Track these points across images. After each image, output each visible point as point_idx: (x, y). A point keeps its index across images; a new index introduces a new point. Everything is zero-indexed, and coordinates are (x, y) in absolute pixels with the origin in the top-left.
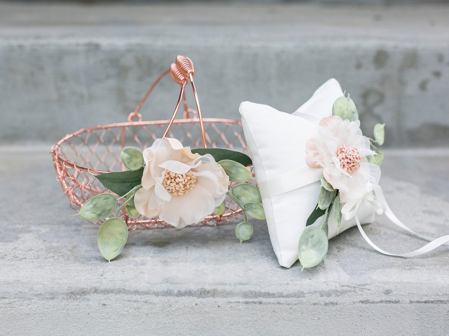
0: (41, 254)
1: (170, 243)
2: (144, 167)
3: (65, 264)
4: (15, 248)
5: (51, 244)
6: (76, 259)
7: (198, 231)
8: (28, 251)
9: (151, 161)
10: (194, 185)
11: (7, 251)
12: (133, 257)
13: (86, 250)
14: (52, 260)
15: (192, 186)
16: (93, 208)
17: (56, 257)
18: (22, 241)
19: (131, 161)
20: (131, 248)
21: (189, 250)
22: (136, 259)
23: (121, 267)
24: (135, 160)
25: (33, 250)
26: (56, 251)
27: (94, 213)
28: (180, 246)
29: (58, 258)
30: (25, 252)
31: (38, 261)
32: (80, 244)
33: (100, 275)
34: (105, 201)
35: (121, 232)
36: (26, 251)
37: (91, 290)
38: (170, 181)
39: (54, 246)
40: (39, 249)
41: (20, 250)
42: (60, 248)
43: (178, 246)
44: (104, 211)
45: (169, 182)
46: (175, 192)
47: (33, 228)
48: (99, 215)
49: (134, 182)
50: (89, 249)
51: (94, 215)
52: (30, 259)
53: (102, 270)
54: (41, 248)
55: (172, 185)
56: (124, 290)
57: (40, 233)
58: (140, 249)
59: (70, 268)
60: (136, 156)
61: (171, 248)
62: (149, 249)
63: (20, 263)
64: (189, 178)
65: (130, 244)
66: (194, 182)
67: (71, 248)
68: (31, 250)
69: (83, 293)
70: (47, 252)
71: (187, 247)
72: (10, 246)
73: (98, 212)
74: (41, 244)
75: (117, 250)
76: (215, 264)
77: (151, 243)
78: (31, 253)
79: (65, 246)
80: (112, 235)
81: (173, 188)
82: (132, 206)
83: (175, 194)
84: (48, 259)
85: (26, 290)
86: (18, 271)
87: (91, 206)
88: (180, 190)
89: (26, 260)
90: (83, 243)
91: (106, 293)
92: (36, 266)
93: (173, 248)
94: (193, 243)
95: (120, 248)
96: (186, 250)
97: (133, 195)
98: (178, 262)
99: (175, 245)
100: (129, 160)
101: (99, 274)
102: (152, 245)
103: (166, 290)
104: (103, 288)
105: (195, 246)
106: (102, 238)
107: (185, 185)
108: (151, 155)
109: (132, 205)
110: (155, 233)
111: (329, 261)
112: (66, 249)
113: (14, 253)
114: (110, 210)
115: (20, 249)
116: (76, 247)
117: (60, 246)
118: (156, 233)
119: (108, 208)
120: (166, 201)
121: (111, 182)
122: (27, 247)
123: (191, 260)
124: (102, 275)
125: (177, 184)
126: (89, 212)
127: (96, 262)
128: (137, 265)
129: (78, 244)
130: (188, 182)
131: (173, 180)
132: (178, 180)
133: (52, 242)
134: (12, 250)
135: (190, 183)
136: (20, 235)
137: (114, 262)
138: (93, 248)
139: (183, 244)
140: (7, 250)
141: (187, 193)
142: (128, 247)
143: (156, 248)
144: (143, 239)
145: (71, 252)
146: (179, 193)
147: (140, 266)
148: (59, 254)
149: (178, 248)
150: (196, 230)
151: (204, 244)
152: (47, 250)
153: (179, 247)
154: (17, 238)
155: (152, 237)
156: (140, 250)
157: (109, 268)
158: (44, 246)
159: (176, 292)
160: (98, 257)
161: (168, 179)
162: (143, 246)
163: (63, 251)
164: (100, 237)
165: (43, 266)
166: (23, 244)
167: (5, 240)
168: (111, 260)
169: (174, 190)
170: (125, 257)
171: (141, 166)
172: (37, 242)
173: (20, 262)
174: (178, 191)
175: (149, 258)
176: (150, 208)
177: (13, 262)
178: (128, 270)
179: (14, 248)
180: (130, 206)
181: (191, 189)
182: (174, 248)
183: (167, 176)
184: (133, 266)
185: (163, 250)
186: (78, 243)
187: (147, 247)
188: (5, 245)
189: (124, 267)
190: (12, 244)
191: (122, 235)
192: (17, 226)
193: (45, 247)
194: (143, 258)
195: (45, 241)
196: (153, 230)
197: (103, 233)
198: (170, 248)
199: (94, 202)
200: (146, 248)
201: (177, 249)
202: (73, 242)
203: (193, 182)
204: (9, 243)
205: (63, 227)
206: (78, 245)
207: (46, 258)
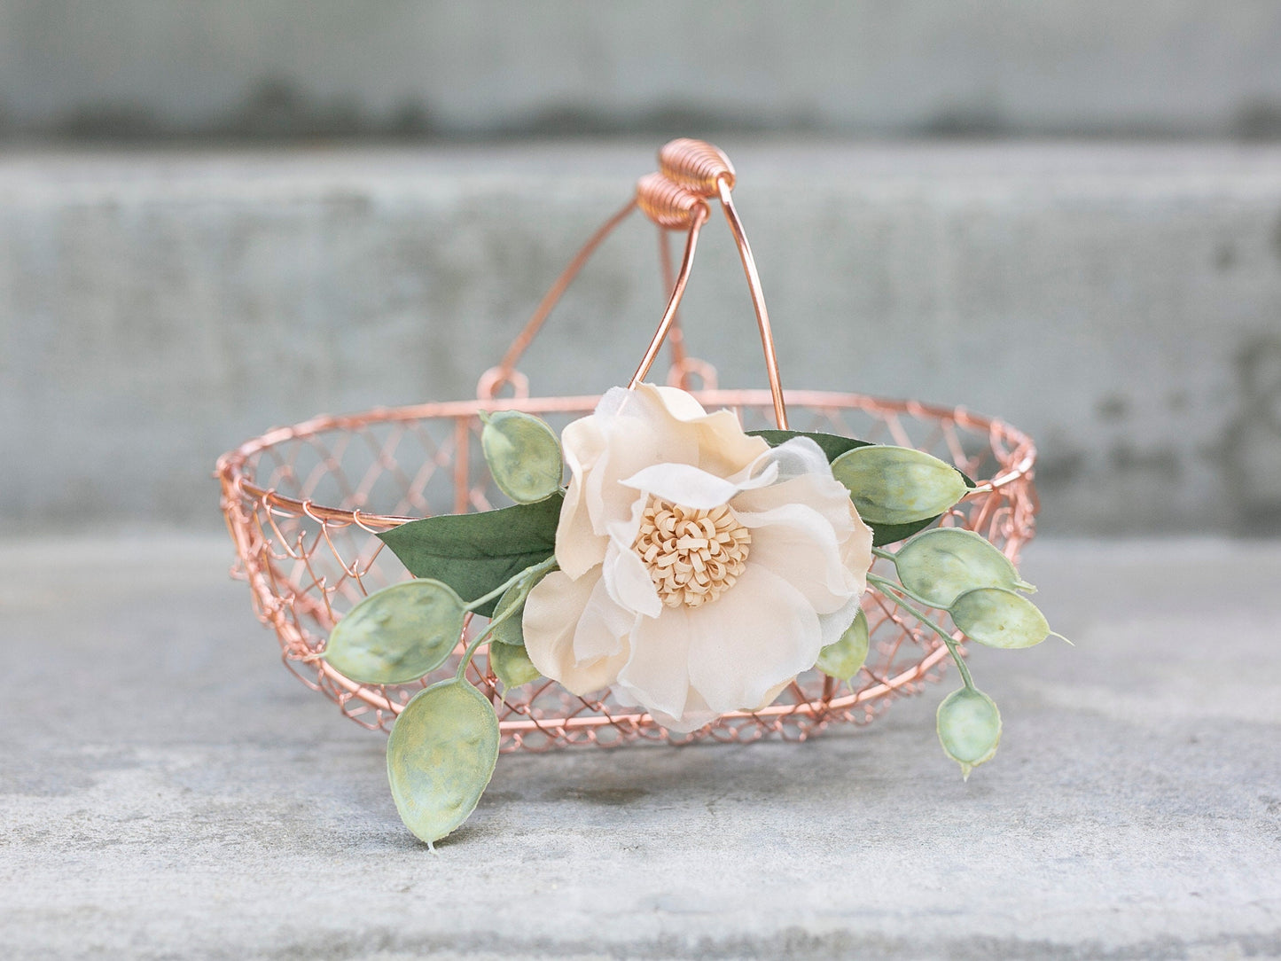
0: (176, 827)
1: (648, 793)
2: (564, 494)
3: (265, 859)
4: (80, 812)
5: (211, 799)
6: (305, 843)
7: (740, 758)
8: (128, 820)
9: (589, 471)
10: (742, 568)
11: (52, 821)
12: (516, 834)
13: (342, 817)
14: (216, 845)
15: (735, 570)
16: (375, 632)
17: (233, 837)
18: (105, 791)
19: (518, 466)
20: (504, 808)
21: (719, 814)
22: (530, 840)
23: (476, 865)
24: (531, 466)
25: (147, 817)
26: (230, 820)
27: (380, 654)
28: (685, 800)
29: (239, 840)
30: (117, 824)
31: (163, 848)
32: (318, 799)
33: (401, 888)
34: (422, 608)
35: (475, 736)
36: (119, 821)
37: (367, 938)
38: (657, 550)
39: (223, 804)
40: (167, 813)
41: (99, 817)
42: (245, 812)
43: (677, 800)
44: (416, 648)
45: (652, 551)
46: (673, 590)
47: (144, 754)
48: (399, 663)
49: (521, 554)
50: (352, 812)
51: (379, 664)
52: (133, 843)
53: (404, 874)
54: (173, 811)
55: (662, 561)
56: (495, 937)
57: (171, 768)
58: (538, 811)
59: (286, 870)
60: (536, 451)
61: (652, 807)
62: (574, 810)
63: (96, 855)
64: (725, 538)
65: (501, 797)
66: (743, 555)
67: (284, 811)
68: (138, 818)
69: (337, 949)
70: (196, 823)
71: (712, 803)
72: (64, 805)
73: (396, 653)
74: (175, 800)
75: (458, 805)
76: (826, 854)
77: (576, 794)
78: (137, 825)
79: (262, 805)
80: (442, 746)
81: (667, 574)
82: (515, 646)
83: (674, 599)
84: (201, 842)
85: (121, 942)
86: (89, 878)
87: (369, 626)
88: (693, 585)
89: (121, 847)
90: (328, 796)
91: (425, 948)
92: (156, 863)
93: (661, 805)
94: (730, 790)
95: (469, 799)
96: (709, 814)
97: (521, 598)
98: (685, 849)
99: (667, 796)
100: (510, 462)
101: (397, 886)
102: (580, 797)
103: (654, 936)
104: (412, 929)
105: (739, 800)
106: (404, 757)
107: (710, 566)
108: (591, 447)
109: (514, 643)
110: (586, 764)
111: (1248, 840)
112: (267, 813)
113: (74, 828)
114: (436, 646)
115: (96, 814)
116: (302, 806)
117: (244, 805)
118: (591, 764)
119: (432, 639)
120: (646, 617)
121: (438, 556)
122: (125, 807)
123: (733, 842)
124: (407, 889)
125: (680, 560)
126: (361, 651)
127: (379, 851)
128: (534, 859)
129: (310, 798)
130: (719, 555)
131: (667, 546)
132: (685, 544)
133: (214, 795)
134: (69, 817)
135: (728, 559)
136: (97, 776)
137: (449, 850)
138: (365, 809)
139: (694, 795)
140: (52, 819)
141: (716, 596)
142: (492, 804)
143: (599, 809)
144: (545, 780)
145: (284, 822)
146: (689, 598)
147: (547, 861)
148: (242, 830)
149: (679, 805)
150: (733, 753)
151: (773, 794)
152: (197, 816)
153: (682, 804)
154: (89, 784)
155: (576, 776)
156: (538, 814)
157: (430, 868)
158: (187, 806)
159: (692, 942)
160: (384, 835)
161: (648, 540)
162: (548, 801)
163: (257, 819)
164: (398, 754)
165: (184, 865)
166: (108, 800)
167: (44, 788)
168: (437, 844)
169: (670, 582)
170: (488, 834)
171: (554, 490)
172: (160, 795)
173: (99, 852)
174: (682, 589)
175: (575, 838)
176: (582, 652)
177: (72, 854)
178: (503, 874)
179: (74, 811)
180: (508, 645)
181: (732, 582)
182: (663, 807)
183: (648, 529)
184: (519, 863)
185: (626, 813)
186: (311, 795)
187: (564, 805)
188: (45, 804)
189: (487, 866)
190: (67, 800)
191: (477, 746)
192: (89, 750)
193: (191, 808)
194: (553, 836)
195: (188, 790)
196: (580, 757)
197: (410, 739)
198: (648, 806)
199: (382, 612)
200: (559, 808)
201: (674, 809)
202: (293, 793)
203: (738, 556)
204: (58, 799)
205: (251, 753)
206: (311, 801)
207: (195, 840)
